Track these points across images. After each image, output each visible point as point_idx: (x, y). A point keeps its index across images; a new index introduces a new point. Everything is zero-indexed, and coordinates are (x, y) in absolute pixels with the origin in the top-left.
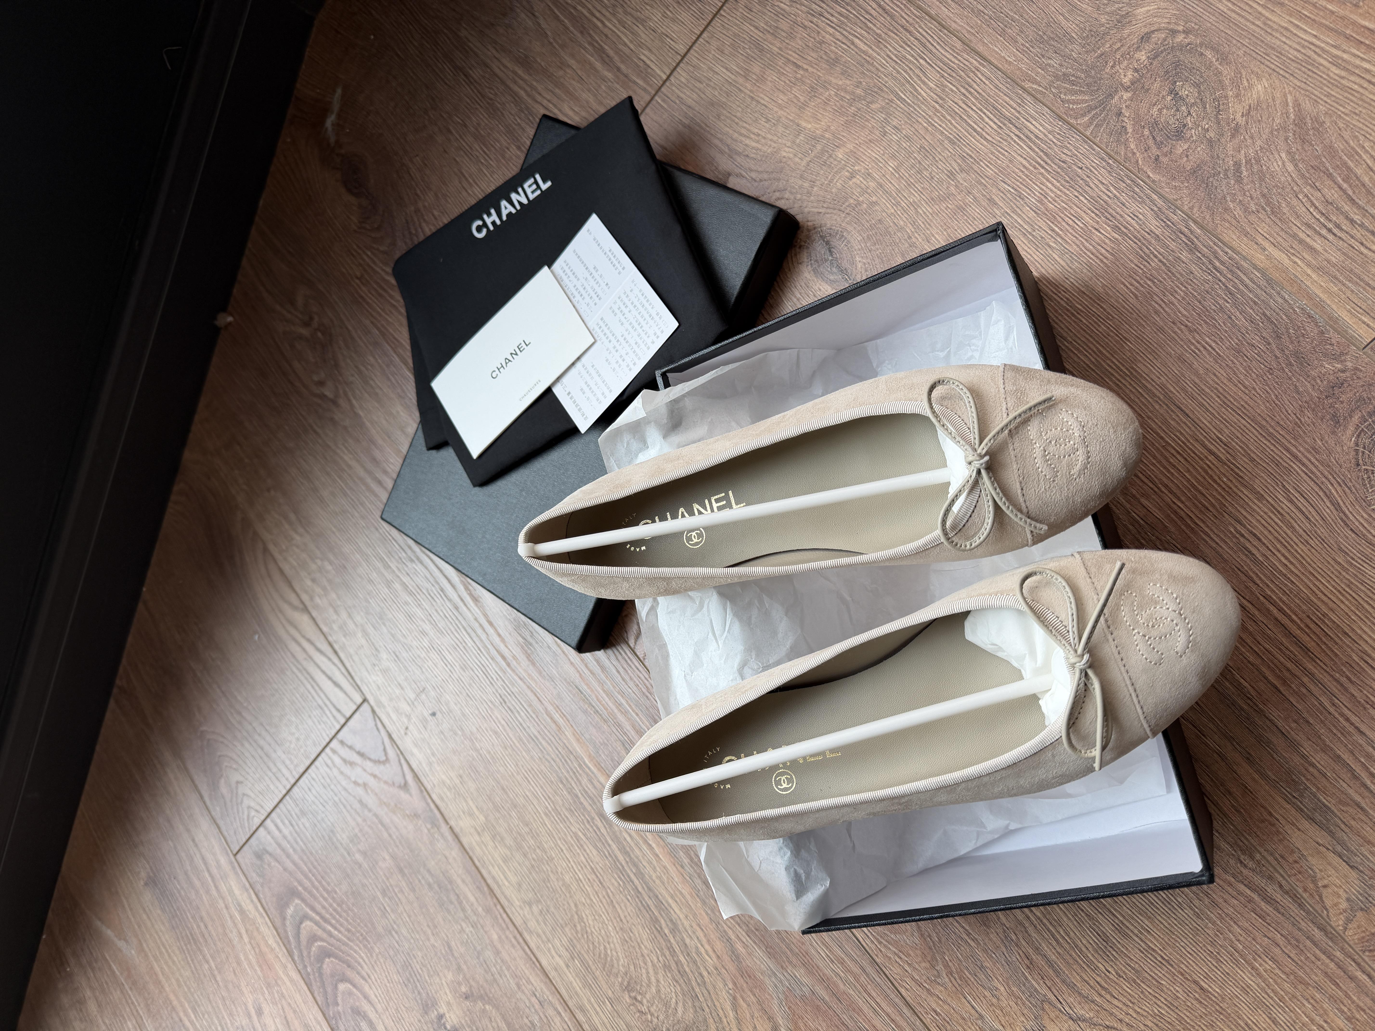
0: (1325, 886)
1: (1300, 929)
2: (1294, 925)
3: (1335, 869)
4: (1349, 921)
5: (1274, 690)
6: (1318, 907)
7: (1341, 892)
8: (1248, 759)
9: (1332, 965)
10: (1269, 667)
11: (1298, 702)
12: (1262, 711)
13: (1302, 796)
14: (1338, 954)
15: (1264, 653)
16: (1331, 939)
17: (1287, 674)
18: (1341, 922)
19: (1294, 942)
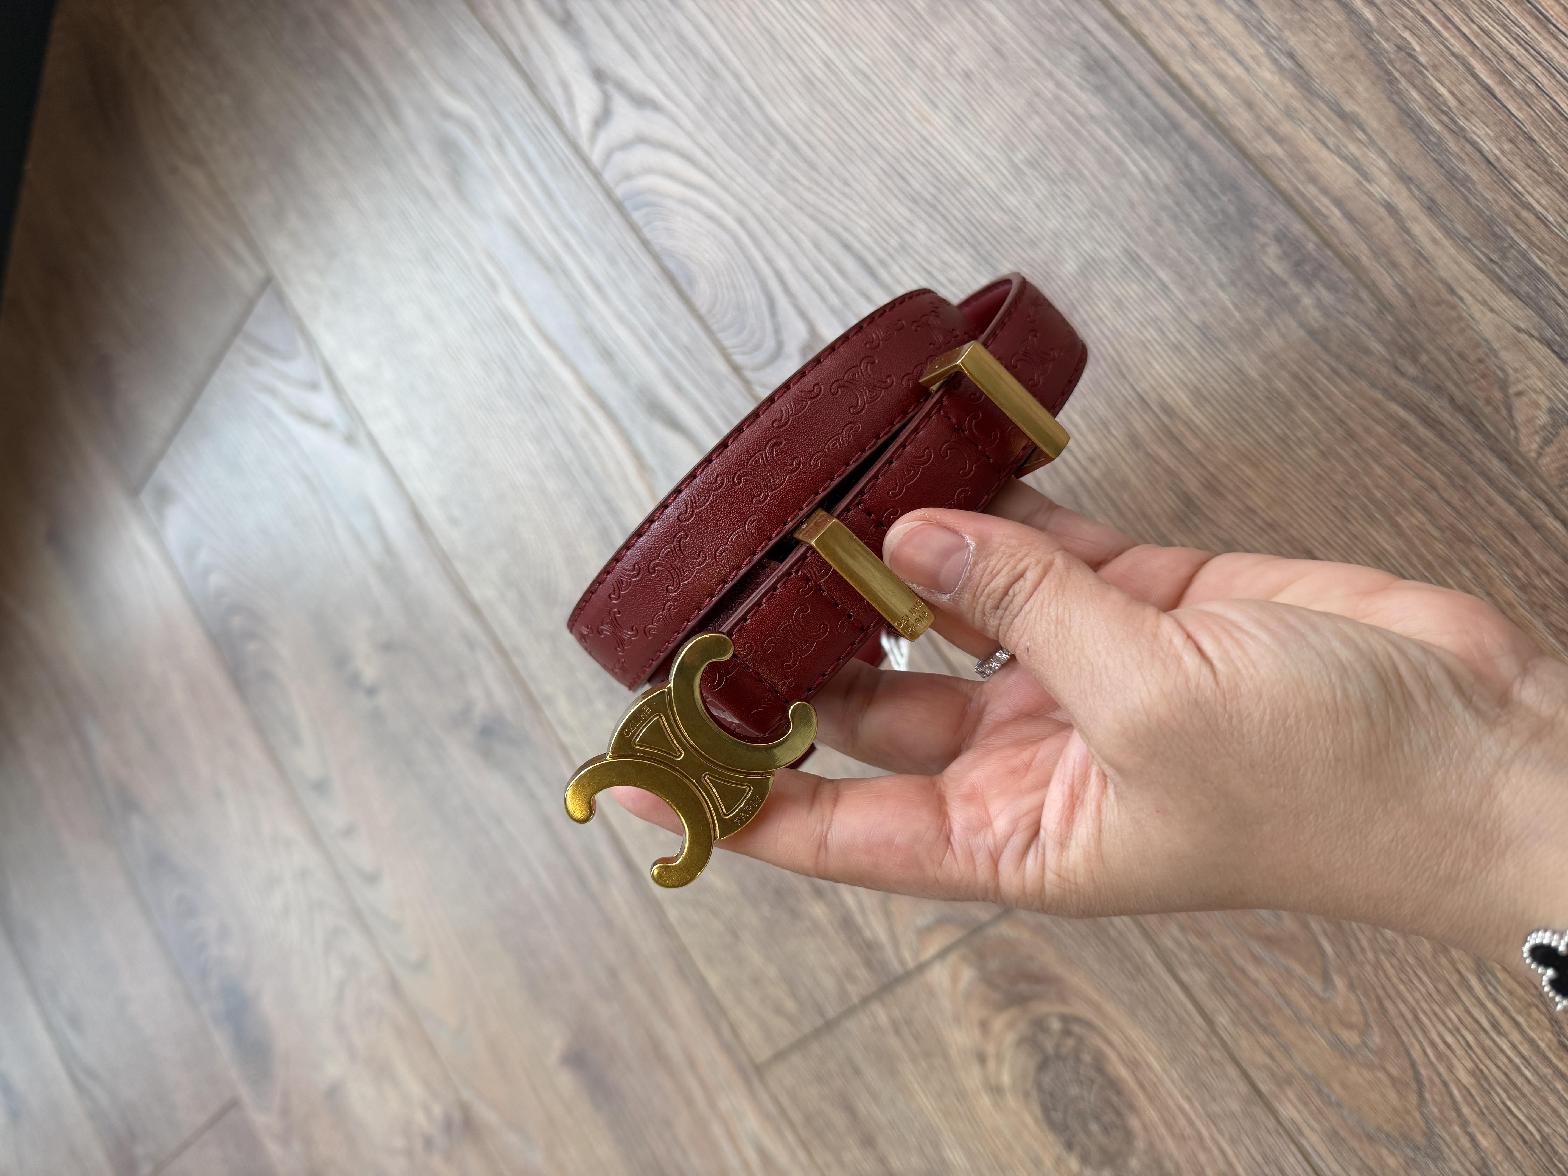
0: (1519, 394)
1: (1471, 462)
2: (1463, 455)
3: (1539, 366)
4: (1547, 442)
5: (1485, 93)
6: (1504, 426)
7: (1543, 402)
8: (1429, 209)
9: (1511, 511)
10: (1483, 57)
11: (1520, 109)
12: (1462, 129)
13: (1504, 257)
14: (1523, 494)
15: (1477, 36)
16: (1516, 473)
17: (1509, 66)
18: (1534, 446)
19: (1459, 481)
